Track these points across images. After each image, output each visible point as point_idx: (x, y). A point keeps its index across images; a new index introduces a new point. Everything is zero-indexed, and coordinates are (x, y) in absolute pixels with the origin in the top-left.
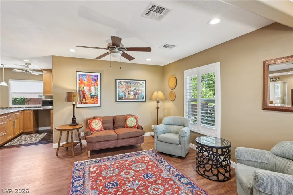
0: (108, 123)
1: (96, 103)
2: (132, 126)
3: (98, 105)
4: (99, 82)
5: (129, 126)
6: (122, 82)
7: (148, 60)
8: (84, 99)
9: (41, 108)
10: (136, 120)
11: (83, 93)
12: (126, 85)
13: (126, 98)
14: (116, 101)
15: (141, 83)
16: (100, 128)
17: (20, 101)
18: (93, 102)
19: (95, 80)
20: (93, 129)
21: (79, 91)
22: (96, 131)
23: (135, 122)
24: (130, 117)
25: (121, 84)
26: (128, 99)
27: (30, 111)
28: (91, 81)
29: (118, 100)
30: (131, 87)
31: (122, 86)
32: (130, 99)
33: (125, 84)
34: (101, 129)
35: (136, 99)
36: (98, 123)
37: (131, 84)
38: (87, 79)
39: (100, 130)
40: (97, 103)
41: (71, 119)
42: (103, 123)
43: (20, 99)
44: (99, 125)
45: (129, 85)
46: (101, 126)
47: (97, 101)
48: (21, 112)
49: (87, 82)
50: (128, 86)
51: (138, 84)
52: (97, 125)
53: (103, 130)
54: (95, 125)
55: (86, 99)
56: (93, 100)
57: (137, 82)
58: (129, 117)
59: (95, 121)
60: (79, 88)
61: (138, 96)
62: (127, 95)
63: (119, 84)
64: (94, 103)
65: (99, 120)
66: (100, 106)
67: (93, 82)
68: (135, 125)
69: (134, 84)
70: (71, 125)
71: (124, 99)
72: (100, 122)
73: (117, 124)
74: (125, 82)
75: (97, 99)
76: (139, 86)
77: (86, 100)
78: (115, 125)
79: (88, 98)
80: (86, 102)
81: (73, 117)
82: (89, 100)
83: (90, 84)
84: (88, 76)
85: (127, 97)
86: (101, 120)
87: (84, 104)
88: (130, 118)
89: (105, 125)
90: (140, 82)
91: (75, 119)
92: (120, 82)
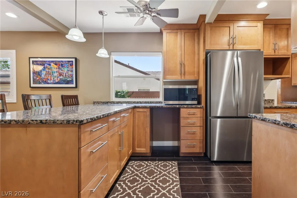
9: (163, 105)
17: (122, 95)
27: (145, 110)
43: (122, 93)
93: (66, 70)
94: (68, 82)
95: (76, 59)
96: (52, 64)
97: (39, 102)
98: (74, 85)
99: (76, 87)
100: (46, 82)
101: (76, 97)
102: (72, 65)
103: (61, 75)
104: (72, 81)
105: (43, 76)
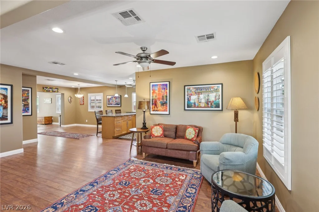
0: (168, 131)
1: (165, 110)
2: (190, 138)
3: (168, 113)
4: (168, 91)
5: (188, 137)
6: (191, 89)
7: (214, 57)
8: (156, 107)
10: (194, 132)
11: (155, 101)
12: (196, 92)
13: (195, 106)
14: (185, 110)
15: (216, 88)
16: (159, 135)
18: (163, 109)
19: (165, 89)
20: (153, 134)
21: (152, 100)
22: (155, 136)
23: (194, 134)
24: (190, 127)
25: (190, 91)
26: (198, 107)
28: (161, 90)
29: (186, 108)
30: (202, 93)
31: (192, 93)
32: (201, 107)
33: (194, 90)
34: (161, 136)
35: (208, 107)
36: (158, 130)
37: (202, 89)
38: (158, 89)
39: (159, 136)
40: (167, 111)
41: (142, 124)
42: (164, 130)
44: (159, 132)
45: (200, 91)
46: (161, 133)
47: (167, 108)
48: (133, 115)
49: (158, 92)
50: (198, 92)
51: (212, 89)
52: (157, 131)
53: (163, 137)
54: (155, 131)
55: (158, 106)
56: (163, 108)
57: (209, 87)
58: (188, 128)
59: (156, 127)
60: (152, 96)
61: (211, 104)
62: (197, 103)
63: (187, 91)
64: (164, 111)
65: (160, 127)
66: (168, 114)
67: (163, 91)
68: (193, 138)
69: (206, 89)
70: (142, 129)
71: (193, 108)
72: (161, 129)
73: (179, 133)
74: (195, 88)
75: (166, 107)
76: (213, 92)
77: (157, 108)
78: (177, 134)
79: (159, 106)
80: (158, 109)
81: (143, 122)
82: (160, 108)
83: (161, 93)
84: (159, 85)
85: (197, 105)
86: (161, 128)
87: (156, 111)
88: (190, 129)
89: (166, 133)
90: (214, 87)
91: (145, 124)
92: (189, 89)
93: (117, 100)
94: (118, 104)
95: (121, 96)
96: (113, 98)
97: (109, 112)
98: (120, 106)
99: (121, 106)
100: (112, 105)
101: (120, 110)
102: (119, 98)
103: (116, 102)
104: (119, 104)
105: (111, 102)
